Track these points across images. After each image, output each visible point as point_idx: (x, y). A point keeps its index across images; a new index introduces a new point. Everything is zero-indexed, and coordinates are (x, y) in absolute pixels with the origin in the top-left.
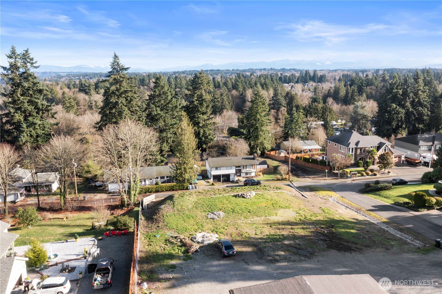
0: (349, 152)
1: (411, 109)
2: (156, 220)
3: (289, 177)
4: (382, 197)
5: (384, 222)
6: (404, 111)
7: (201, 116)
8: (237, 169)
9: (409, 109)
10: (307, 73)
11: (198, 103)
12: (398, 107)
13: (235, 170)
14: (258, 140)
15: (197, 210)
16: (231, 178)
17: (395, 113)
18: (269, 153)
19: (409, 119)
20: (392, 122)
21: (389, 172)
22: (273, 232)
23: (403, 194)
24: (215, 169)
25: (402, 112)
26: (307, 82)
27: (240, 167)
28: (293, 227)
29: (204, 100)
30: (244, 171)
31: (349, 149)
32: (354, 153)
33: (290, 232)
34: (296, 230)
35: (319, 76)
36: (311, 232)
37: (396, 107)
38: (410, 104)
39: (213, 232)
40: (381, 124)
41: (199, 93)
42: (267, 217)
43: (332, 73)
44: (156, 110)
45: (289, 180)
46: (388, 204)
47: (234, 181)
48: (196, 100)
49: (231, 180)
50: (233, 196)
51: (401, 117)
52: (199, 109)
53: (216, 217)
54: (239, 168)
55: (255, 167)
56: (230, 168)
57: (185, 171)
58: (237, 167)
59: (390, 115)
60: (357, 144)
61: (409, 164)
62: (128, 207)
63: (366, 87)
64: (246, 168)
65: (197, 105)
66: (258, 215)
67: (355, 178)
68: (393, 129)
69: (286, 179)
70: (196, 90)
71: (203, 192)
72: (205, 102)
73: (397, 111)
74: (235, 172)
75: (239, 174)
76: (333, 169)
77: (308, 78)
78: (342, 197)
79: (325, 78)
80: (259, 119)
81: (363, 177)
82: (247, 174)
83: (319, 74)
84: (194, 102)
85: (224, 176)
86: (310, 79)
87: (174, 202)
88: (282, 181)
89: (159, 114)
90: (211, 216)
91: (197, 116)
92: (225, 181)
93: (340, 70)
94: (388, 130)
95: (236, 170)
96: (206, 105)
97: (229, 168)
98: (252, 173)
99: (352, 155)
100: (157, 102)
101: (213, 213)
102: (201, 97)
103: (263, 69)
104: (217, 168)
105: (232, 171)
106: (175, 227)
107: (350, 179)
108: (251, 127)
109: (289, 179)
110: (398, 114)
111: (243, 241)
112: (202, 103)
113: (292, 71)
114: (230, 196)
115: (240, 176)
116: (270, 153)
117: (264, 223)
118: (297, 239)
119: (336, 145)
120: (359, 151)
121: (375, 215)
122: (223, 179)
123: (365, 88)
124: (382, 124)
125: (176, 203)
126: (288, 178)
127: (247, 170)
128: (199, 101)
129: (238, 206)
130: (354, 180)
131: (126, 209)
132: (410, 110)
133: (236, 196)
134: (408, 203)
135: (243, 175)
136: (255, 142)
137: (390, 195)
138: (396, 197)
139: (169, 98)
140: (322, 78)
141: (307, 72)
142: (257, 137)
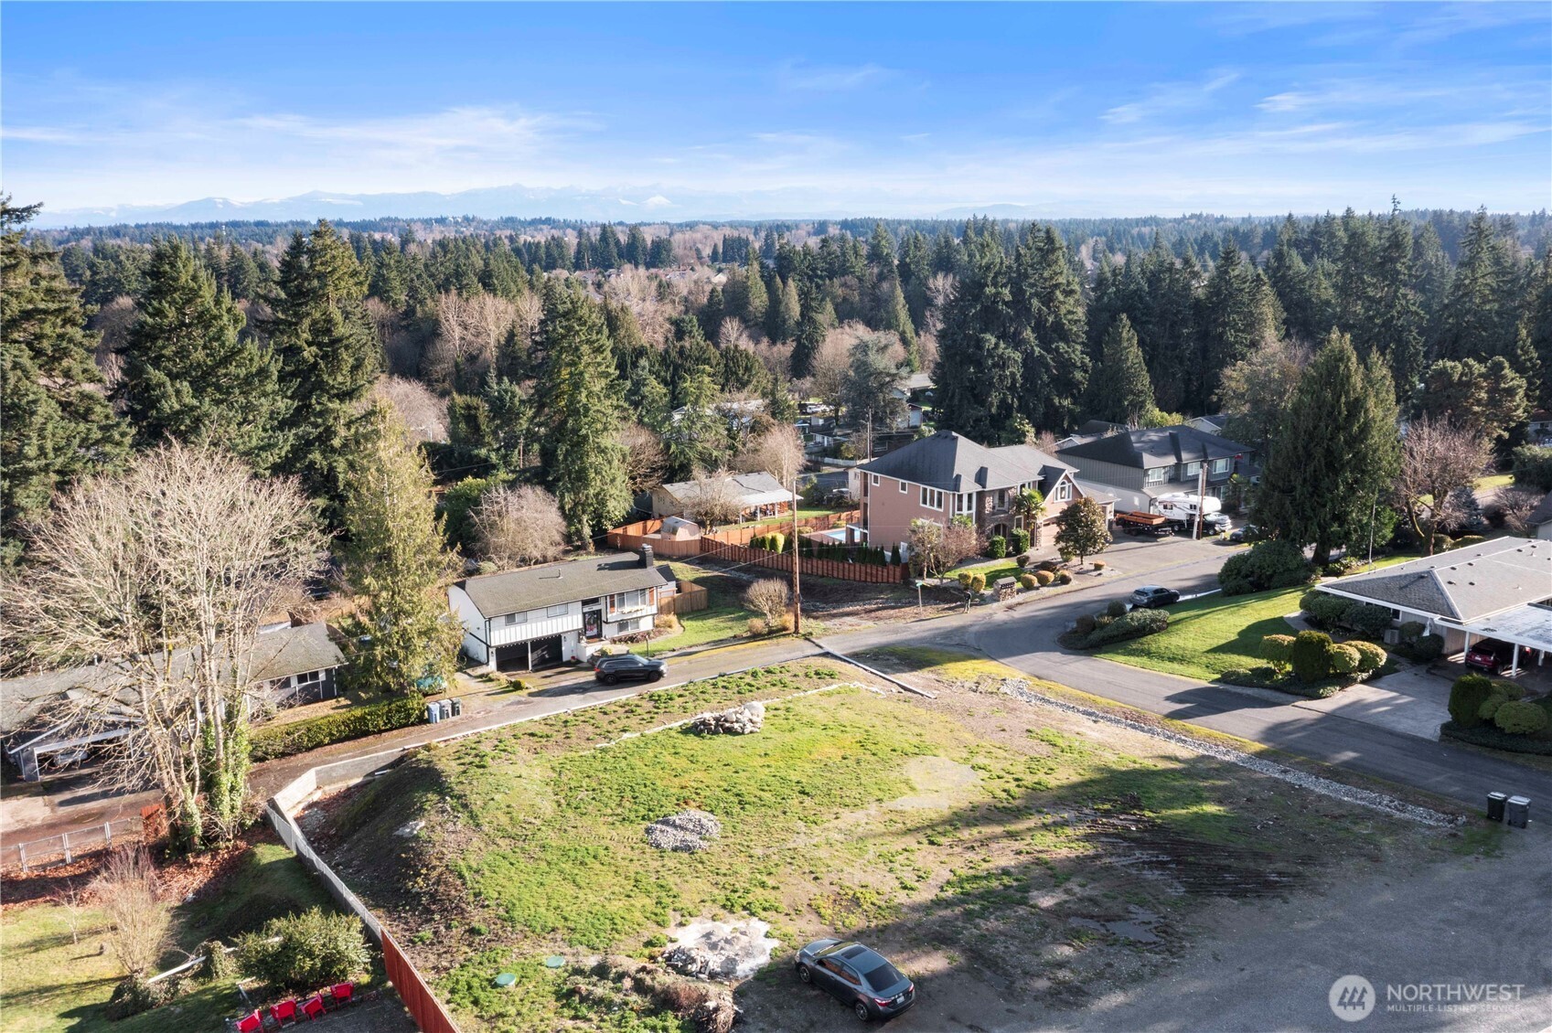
0: (960, 509)
1: (1037, 349)
2: (433, 897)
3: (796, 622)
4: (1161, 657)
5: (1260, 755)
6: (1018, 356)
7: (335, 405)
8: (586, 609)
9: (1033, 351)
10: (609, 234)
11: (316, 356)
12: (1002, 345)
13: (580, 617)
14: (586, 486)
15: (587, 821)
16: (567, 650)
17: (995, 365)
18: (620, 531)
19: (1033, 383)
20: (988, 395)
21: (1098, 567)
22: (960, 864)
23: (1223, 642)
24: (503, 620)
25: (1016, 361)
26: (611, 266)
27: (595, 601)
28: (1012, 828)
29: (339, 340)
30: (613, 615)
31: (960, 497)
32: (974, 510)
33: (1019, 853)
34: (1028, 840)
35: (649, 243)
36: (1087, 838)
37: (997, 345)
38: (1033, 332)
39: (732, 912)
40: (956, 401)
41: (317, 315)
42: (888, 805)
43: (682, 232)
44: (178, 392)
45: (796, 631)
46: (1205, 684)
47: (579, 662)
48: (310, 344)
49: (566, 657)
50: (686, 731)
51: (1013, 374)
52: (325, 377)
53: (692, 838)
54: (595, 607)
55: (652, 596)
56: (563, 609)
57: (406, 648)
58: (585, 603)
59: (982, 372)
60: (981, 476)
61: (1130, 532)
62: (215, 852)
63: (831, 279)
64: (622, 603)
65: (316, 364)
66: (847, 801)
67: (1010, 601)
68: (992, 416)
69: (785, 629)
70: (306, 304)
71: (546, 730)
72: (347, 347)
73: (1001, 357)
74: (581, 626)
75: (595, 631)
76: (913, 574)
77: (615, 251)
78: (1039, 678)
79: (669, 251)
80: (587, 410)
81: (1032, 594)
82: (623, 625)
83: (648, 237)
84: (300, 349)
85: (537, 644)
86: (621, 256)
87: (459, 797)
88: (775, 640)
89: (193, 408)
90: (669, 838)
91: (318, 408)
92: (541, 665)
93: (704, 223)
94: (978, 420)
95: (584, 614)
96: (351, 361)
97: (558, 610)
98: (642, 622)
99: (969, 516)
100: (169, 359)
101: (666, 823)
102: (328, 331)
103: (437, 221)
104: (510, 618)
105: (569, 622)
106: (552, 919)
107: (995, 605)
108: (558, 441)
109: (797, 627)
110: (1003, 367)
111: (882, 930)
112: (335, 351)
113: (544, 227)
114: (673, 733)
115: (599, 636)
116: (625, 530)
117: (893, 829)
118: (1068, 879)
119: (903, 488)
120: (989, 503)
121: (1206, 731)
122: (535, 656)
123: (827, 282)
124: (960, 401)
125: (476, 801)
126: (792, 629)
127: (627, 609)
128: (320, 345)
129: (742, 774)
130: (1010, 608)
131: (206, 860)
132: (1037, 354)
133: (697, 730)
134: (1267, 673)
135: (610, 631)
136: (576, 494)
137: (1184, 649)
138: (1210, 656)
139: (231, 336)
140: (659, 253)
141: (606, 232)
142: (581, 478)
